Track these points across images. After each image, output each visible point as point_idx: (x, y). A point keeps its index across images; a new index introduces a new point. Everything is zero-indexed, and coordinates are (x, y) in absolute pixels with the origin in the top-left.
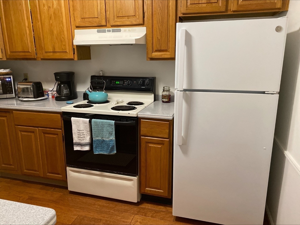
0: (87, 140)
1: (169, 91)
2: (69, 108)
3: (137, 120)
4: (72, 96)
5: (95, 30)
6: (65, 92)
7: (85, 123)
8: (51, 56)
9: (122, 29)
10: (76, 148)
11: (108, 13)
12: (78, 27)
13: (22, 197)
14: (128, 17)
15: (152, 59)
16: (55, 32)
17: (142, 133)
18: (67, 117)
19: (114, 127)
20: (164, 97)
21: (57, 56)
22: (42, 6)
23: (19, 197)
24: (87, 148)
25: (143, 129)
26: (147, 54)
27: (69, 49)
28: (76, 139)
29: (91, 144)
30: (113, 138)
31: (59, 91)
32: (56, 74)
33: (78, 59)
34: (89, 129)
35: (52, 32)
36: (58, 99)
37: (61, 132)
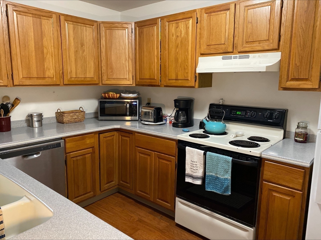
0: (200, 173)
1: (306, 128)
2: (185, 136)
3: (260, 160)
4: (188, 123)
5: (220, 57)
6: (182, 119)
7: (199, 154)
8: (173, 83)
9: (251, 55)
10: (188, 180)
11: (236, 38)
12: (203, 55)
13: (133, 217)
14: (260, 41)
15: (285, 89)
16: (180, 60)
17: (265, 177)
18: (182, 145)
19: (230, 164)
20: (297, 135)
21: (179, 83)
22: (171, 36)
23: (131, 216)
24: (199, 182)
25: (267, 173)
26: (280, 82)
27: (190, 77)
28: (188, 171)
29: (204, 179)
30: (228, 176)
31: (177, 117)
32: (176, 101)
33: (199, 87)
34: (202, 162)
35: (177, 60)
36: (175, 125)
37: (174, 160)
